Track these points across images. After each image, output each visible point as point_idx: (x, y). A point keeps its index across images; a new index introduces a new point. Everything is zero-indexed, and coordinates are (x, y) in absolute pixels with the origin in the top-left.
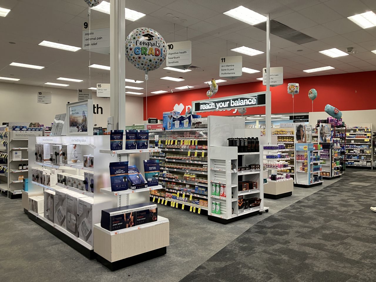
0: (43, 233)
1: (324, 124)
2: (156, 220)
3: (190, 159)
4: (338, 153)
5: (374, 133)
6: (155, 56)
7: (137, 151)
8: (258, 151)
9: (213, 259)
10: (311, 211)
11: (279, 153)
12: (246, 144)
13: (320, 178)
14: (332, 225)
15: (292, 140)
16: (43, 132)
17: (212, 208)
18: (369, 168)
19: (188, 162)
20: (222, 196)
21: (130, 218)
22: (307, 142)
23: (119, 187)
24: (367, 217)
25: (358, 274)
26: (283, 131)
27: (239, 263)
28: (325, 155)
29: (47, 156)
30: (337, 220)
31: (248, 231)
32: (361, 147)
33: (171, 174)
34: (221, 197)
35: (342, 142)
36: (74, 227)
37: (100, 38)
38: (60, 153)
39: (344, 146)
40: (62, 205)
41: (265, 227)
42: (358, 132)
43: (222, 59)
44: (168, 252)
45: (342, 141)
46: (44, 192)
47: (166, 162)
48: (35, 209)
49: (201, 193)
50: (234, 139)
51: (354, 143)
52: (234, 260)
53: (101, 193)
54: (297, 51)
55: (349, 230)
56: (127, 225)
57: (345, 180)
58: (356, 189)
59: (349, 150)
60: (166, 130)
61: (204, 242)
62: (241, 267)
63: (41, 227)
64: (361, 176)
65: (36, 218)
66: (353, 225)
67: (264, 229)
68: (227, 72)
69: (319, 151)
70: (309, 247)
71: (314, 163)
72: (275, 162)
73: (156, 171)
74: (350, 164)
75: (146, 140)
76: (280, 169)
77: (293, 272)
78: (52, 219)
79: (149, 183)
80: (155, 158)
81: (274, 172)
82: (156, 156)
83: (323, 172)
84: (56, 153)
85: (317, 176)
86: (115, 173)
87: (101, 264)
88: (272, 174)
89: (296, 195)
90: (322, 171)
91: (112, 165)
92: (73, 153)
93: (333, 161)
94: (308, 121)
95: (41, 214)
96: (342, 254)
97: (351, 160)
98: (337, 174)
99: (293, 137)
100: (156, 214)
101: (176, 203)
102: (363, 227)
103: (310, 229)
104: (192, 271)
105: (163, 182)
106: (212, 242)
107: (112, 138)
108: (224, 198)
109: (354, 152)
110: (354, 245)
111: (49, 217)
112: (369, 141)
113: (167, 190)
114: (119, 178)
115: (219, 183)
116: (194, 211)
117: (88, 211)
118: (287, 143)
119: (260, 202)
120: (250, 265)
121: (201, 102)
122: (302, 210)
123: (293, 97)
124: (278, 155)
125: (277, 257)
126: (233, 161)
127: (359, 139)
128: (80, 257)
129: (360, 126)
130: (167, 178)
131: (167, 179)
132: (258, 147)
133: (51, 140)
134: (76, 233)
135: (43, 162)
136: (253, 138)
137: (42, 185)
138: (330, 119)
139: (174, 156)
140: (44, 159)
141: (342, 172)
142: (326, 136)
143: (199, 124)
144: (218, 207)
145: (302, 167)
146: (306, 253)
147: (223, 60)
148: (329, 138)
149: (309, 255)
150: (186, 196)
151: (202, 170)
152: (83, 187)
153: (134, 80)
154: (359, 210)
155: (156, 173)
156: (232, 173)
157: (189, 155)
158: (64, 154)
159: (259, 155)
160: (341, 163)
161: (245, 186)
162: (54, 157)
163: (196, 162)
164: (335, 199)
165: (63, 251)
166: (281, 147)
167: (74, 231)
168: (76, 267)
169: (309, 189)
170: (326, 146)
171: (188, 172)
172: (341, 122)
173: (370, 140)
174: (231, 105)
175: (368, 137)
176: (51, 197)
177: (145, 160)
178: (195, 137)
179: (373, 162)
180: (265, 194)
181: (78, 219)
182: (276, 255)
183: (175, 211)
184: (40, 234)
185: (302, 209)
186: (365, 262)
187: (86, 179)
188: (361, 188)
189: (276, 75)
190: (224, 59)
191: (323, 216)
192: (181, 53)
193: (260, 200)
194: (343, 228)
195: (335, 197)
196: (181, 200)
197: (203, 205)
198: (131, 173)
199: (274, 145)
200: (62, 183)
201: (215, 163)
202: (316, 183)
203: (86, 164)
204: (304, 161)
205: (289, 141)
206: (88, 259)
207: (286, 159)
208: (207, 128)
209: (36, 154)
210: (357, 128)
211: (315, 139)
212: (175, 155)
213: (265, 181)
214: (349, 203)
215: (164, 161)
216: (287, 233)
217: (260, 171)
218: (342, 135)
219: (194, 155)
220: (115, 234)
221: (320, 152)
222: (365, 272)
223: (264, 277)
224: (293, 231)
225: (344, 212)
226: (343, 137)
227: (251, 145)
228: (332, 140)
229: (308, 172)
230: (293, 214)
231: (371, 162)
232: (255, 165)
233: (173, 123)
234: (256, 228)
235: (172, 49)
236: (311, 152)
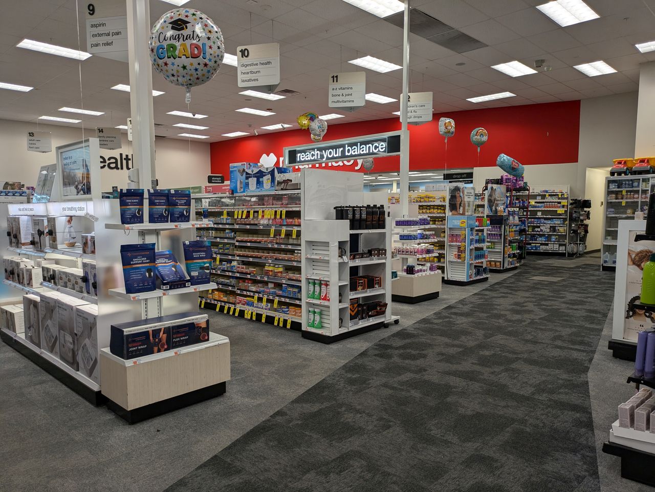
0: (23, 365)
1: (495, 186)
2: (208, 340)
3: (274, 241)
4: (515, 231)
5: (572, 200)
6: (192, 57)
7: (170, 225)
8: (384, 227)
9: (300, 399)
10: (466, 320)
11: (419, 232)
12: (364, 216)
13: (485, 270)
14: (495, 342)
15: (443, 212)
16: (28, 199)
17: (308, 319)
18: (561, 255)
19: (270, 246)
20: (323, 299)
21: (161, 336)
22: (466, 214)
23: (138, 286)
24: (550, 329)
25: (526, 418)
26: (429, 197)
27: (341, 405)
28: (494, 234)
29: (25, 237)
30: (505, 334)
31: (363, 354)
32: (552, 223)
33: (244, 266)
34: (321, 301)
35: (523, 215)
36: (70, 355)
37: (118, 34)
38: (45, 232)
39: (525, 220)
40: (51, 318)
41: (390, 347)
42: (549, 199)
43: (333, 77)
44: (230, 391)
45: (523, 213)
46: (24, 298)
47: (236, 246)
48: (12, 326)
49: (291, 296)
50: (343, 207)
51: (542, 217)
52: (335, 400)
53: (110, 297)
54: (457, 65)
55: (520, 349)
56: (156, 349)
57: (524, 273)
58: (539, 286)
59: (534, 227)
60: (235, 195)
61: (290, 373)
62: (345, 411)
63: (21, 355)
64: (550, 266)
65: (14, 341)
66: (527, 341)
67: (389, 351)
68: (341, 98)
69: (485, 228)
70: (455, 376)
71: (475, 248)
72: (413, 245)
73: (205, 259)
74: (534, 249)
75: (186, 207)
76: (420, 257)
77: (426, 416)
78: (37, 342)
79: (194, 280)
80: (219, 241)
81: (411, 261)
82: (220, 238)
83: (490, 262)
84: (39, 231)
85: (482, 267)
86: (132, 263)
87: (114, 414)
88: (408, 264)
89: (445, 297)
90: (489, 259)
91: (125, 249)
92: (67, 231)
93: (507, 245)
94: (472, 182)
95: (20, 334)
96: (505, 386)
97: (536, 242)
98: (511, 265)
99: (444, 206)
100: (206, 330)
101: (252, 313)
102: (542, 344)
103: (461, 350)
104: (264, 420)
105: (231, 280)
106: (304, 372)
107: (122, 204)
108: (326, 303)
109: (541, 229)
110: (525, 372)
111: (34, 338)
112: (563, 212)
113: (239, 292)
114: (138, 272)
115: (318, 278)
116: (281, 325)
117: (91, 327)
118: (434, 215)
119: (386, 309)
120: (358, 407)
121: (298, 149)
122: (451, 320)
123: (446, 141)
124: (419, 234)
125: (403, 393)
126: (341, 244)
127: (549, 209)
128: (79, 403)
129: (551, 188)
130: (238, 272)
131: (238, 275)
132: (384, 221)
133: (31, 210)
134: (74, 364)
135: (21, 248)
136: (375, 206)
137: (20, 286)
138: (505, 177)
139: (248, 237)
140: (22, 242)
141: (520, 262)
142: (497, 205)
143: (287, 183)
144: (317, 317)
145: (456, 253)
146: (450, 386)
147: (335, 79)
148: (502, 208)
149: (454, 388)
150: (269, 301)
151: (293, 259)
152: (81, 288)
153: (191, 114)
154: (540, 319)
155: (207, 263)
156: (340, 263)
157: (272, 235)
158: (51, 233)
159: (384, 233)
160: (520, 248)
161: (362, 283)
162: (37, 239)
163: (283, 247)
164: (504, 303)
165: (52, 394)
166: (423, 222)
167: (71, 360)
168: (71, 420)
169: (467, 287)
170: (497, 221)
171: (271, 262)
172: (522, 182)
173: (565, 211)
174: (347, 154)
175: (563, 206)
176: (34, 305)
177: (186, 242)
178: (282, 204)
179: (568, 245)
180: (393, 296)
181: (76, 342)
182: (402, 390)
183: (251, 326)
184: (17, 367)
185: (451, 318)
186: (539, 398)
187: (86, 273)
188: (546, 285)
189: (422, 106)
190: (337, 77)
191: (483, 329)
192: (262, 64)
193: (386, 305)
194: (512, 346)
195: (506, 299)
196: (260, 308)
197: (295, 315)
198: (161, 263)
199: (411, 219)
200: (49, 281)
201: (314, 247)
202: (479, 277)
203: (85, 248)
204: (460, 244)
205: (438, 213)
206: (92, 406)
207: (430, 240)
208: (300, 189)
209: (9, 234)
210: (546, 192)
211: (480, 209)
212: (249, 235)
213: (394, 275)
214: (527, 308)
215: (233, 246)
216: (425, 356)
217: (386, 259)
218: (523, 204)
219: (280, 235)
220: (133, 364)
221: (487, 229)
222: (538, 413)
223: (378, 425)
224: (433, 352)
225: (516, 322)
226: (524, 205)
227: (373, 217)
228: (506, 210)
229: (466, 261)
230: (436, 327)
231: (565, 245)
232: (379, 250)
233: (247, 181)
234: (376, 349)
235: (247, 57)
236: (472, 229)
